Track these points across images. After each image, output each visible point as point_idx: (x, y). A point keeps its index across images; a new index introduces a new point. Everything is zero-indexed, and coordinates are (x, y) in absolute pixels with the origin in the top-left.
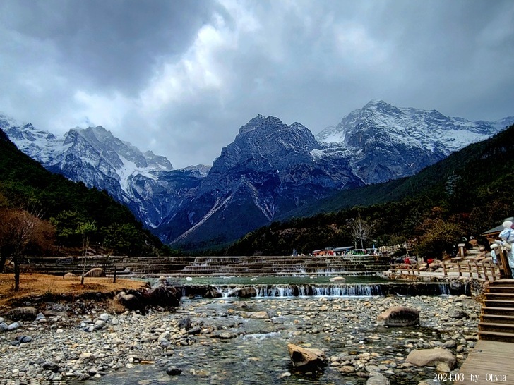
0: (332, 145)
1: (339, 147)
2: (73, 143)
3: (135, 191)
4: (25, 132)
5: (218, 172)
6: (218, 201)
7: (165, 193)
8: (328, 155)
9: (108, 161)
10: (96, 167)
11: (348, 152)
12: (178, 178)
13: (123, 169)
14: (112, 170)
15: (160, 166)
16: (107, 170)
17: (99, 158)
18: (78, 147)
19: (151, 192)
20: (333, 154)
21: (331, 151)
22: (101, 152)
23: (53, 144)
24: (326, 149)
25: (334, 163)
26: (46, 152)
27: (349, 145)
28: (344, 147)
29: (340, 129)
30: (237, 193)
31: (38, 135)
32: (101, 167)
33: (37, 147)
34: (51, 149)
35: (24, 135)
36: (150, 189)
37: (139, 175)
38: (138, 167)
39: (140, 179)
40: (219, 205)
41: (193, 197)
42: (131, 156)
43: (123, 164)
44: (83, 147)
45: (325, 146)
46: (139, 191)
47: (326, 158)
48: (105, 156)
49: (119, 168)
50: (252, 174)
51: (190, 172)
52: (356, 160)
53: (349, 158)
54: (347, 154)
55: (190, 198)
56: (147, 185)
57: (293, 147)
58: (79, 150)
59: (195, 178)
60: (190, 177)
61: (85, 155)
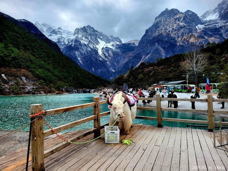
0: (210, 21)
1: (215, 22)
2: (77, 34)
3: (105, 55)
4: (58, 31)
5: (143, 43)
6: (143, 57)
7: (118, 55)
8: (207, 27)
9: (93, 42)
10: (88, 45)
11: (221, 24)
12: (124, 47)
14: (94, 46)
15: (116, 42)
16: (92, 46)
17: (89, 41)
18: (80, 36)
19: (112, 55)
20: (210, 26)
21: (209, 25)
22: (89, 37)
23: (69, 36)
24: (206, 24)
25: (211, 32)
26: (67, 39)
27: (221, 19)
28: (218, 21)
29: (216, 11)
30: (153, 52)
31: (64, 32)
32: (89, 44)
33: (63, 38)
34: (69, 38)
37: (106, 47)
38: (106, 43)
39: (107, 49)
40: (144, 59)
41: (132, 56)
42: (103, 38)
43: (99, 42)
44: (82, 36)
45: (206, 22)
46: (107, 55)
47: (206, 29)
48: (91, 39)
49: (98, 44)
50: (161, 42)
51: (130, 44)
52: (226, 28)
53: (221, 27)
54: (220, 25)
55: (130, 57)
56: (110, 52)
57: (185, 25)
59: (132, 47)
60: (130, 46)
61: (83, 40)
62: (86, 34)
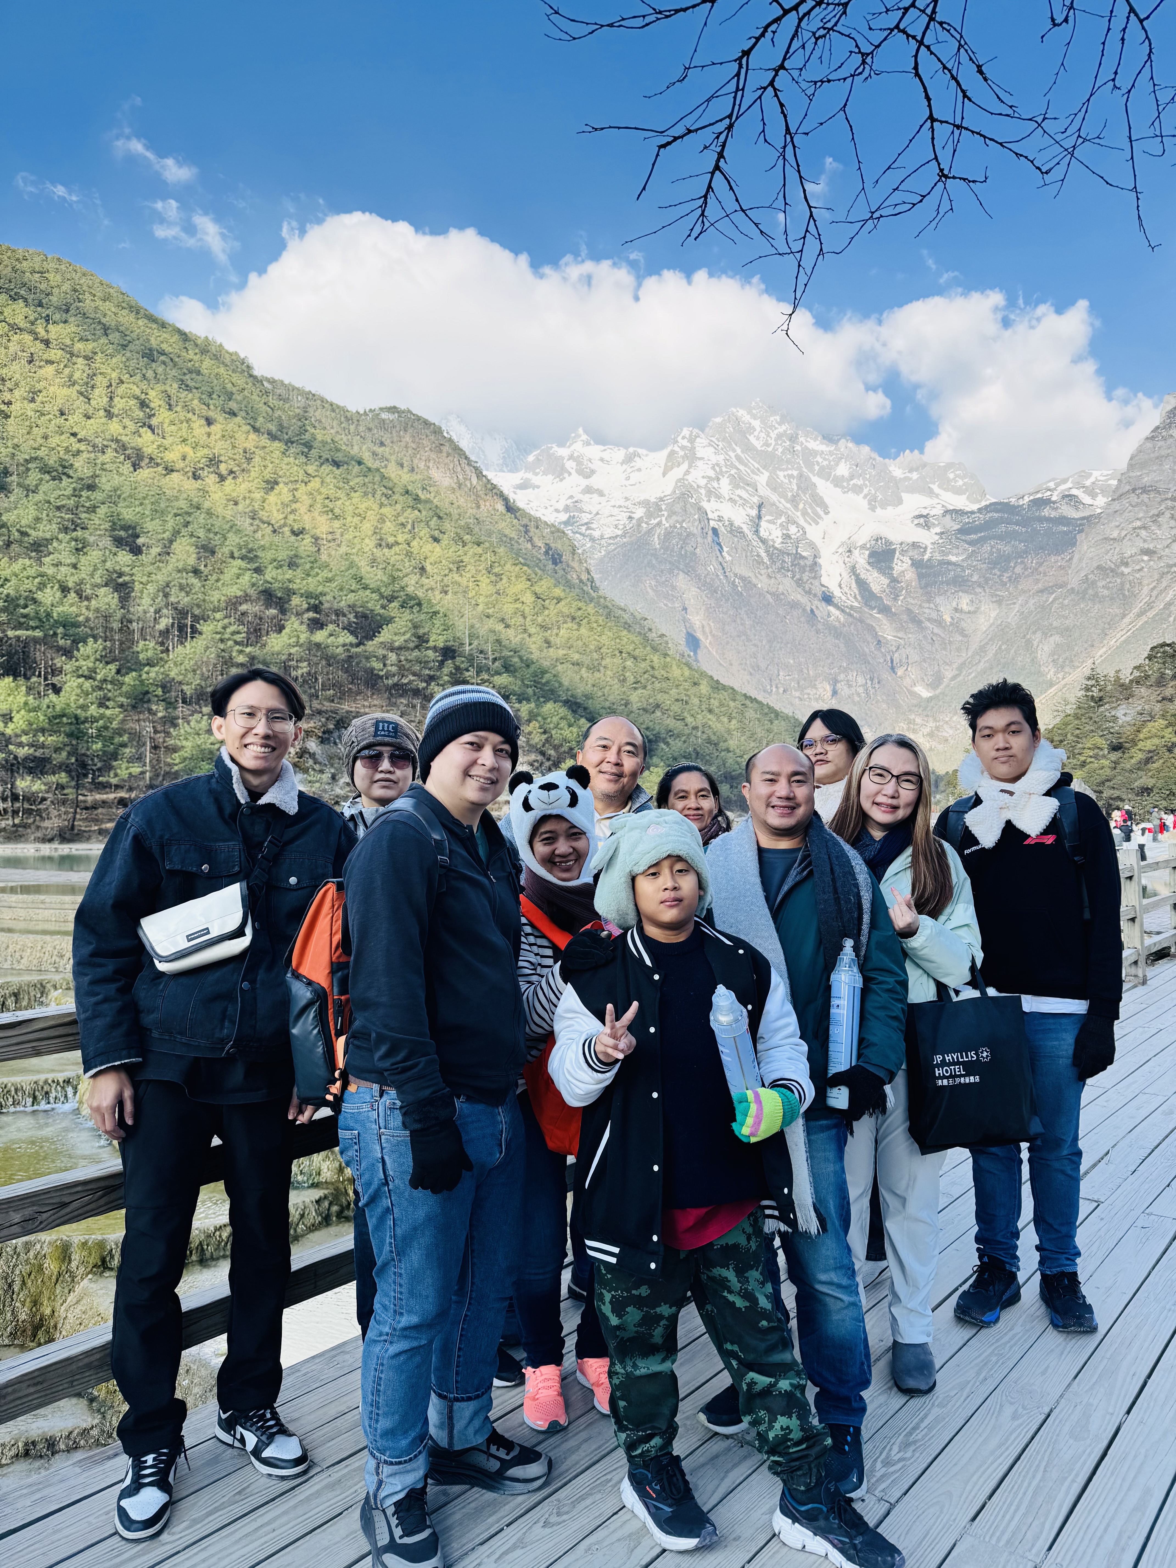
2: (685, 466)
3: (862, 584)
4: (571, 457)
5: (1145, 490)
6: (1146, 590)
7: (958, 581)
9: (784, 505)
12: (1002, 528)
13: (827, 520)
14: (793, 530)
15: (944, 495)
16: (779, 534)
17: (756, 500)
18: (698, 476)
22: (762, 479)
23: (637, 477)
31: (602, 460)
33: (602, 493)
34: (633, 491)
35: (570, 465)
36: (911, 575)
37: (875, 538)
38: (873, 509)
39: (881, 548)
40: (1150, 606)
41: (1058, 585)
42: (852, 477)
43: (826, 508)
44: (712, 474)
46: (877, 582)
48: (774, 490)
49: (816, 520)
51: (1045, 501)
55: (1042, 591)
56: (902, 566)
58: (703, 482)
59: (1063, 520)
60: (1049, 520)
61: (719, 497)
62: (738, 458)
